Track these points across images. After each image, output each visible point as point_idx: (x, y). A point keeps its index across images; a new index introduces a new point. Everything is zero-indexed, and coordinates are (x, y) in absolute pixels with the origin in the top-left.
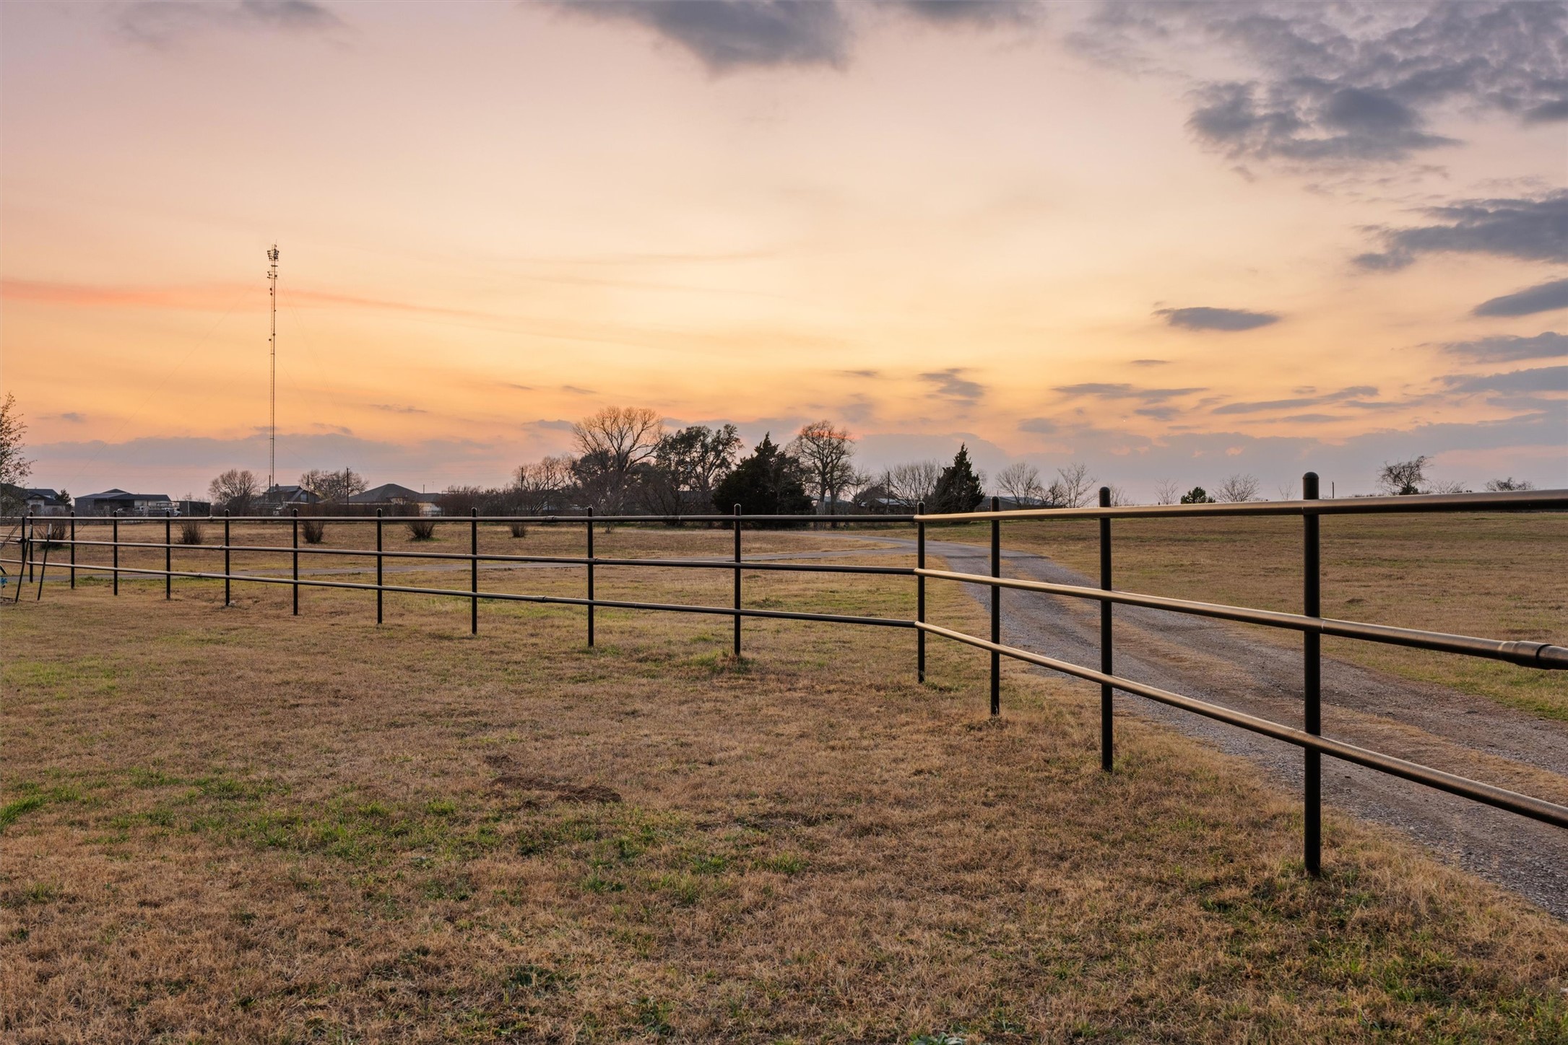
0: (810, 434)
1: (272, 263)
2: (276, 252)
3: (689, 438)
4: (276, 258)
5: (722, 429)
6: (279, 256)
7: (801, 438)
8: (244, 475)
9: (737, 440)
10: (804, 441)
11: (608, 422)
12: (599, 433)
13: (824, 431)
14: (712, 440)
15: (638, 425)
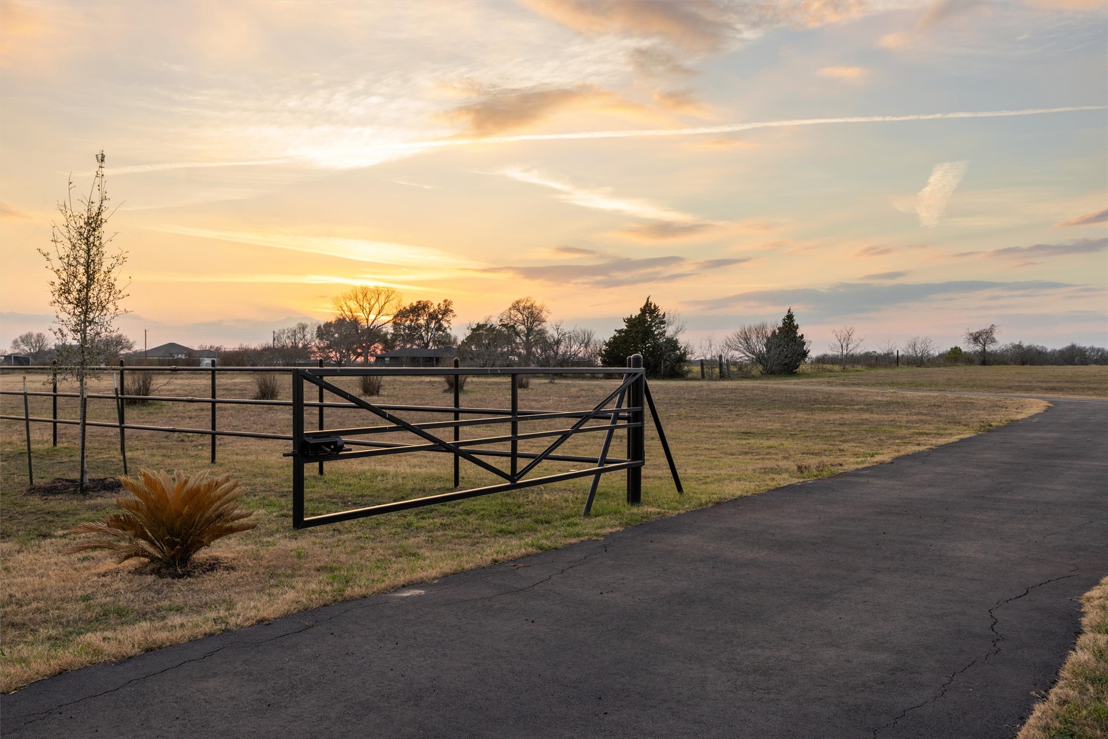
0: (516, 306)
1: (99, 164)
2: (103, 156)
3: (418, 309)
4: (102, 161)
5: (442, 303)
6: (105, 159)
7: (510, 309)
8: (39, 336)
9: (451, 311)
10: (512, 312)
11: (360, 296)
12: (353, 305)
13: (528, 304)
14: (434, 311)
15: (382, 299)
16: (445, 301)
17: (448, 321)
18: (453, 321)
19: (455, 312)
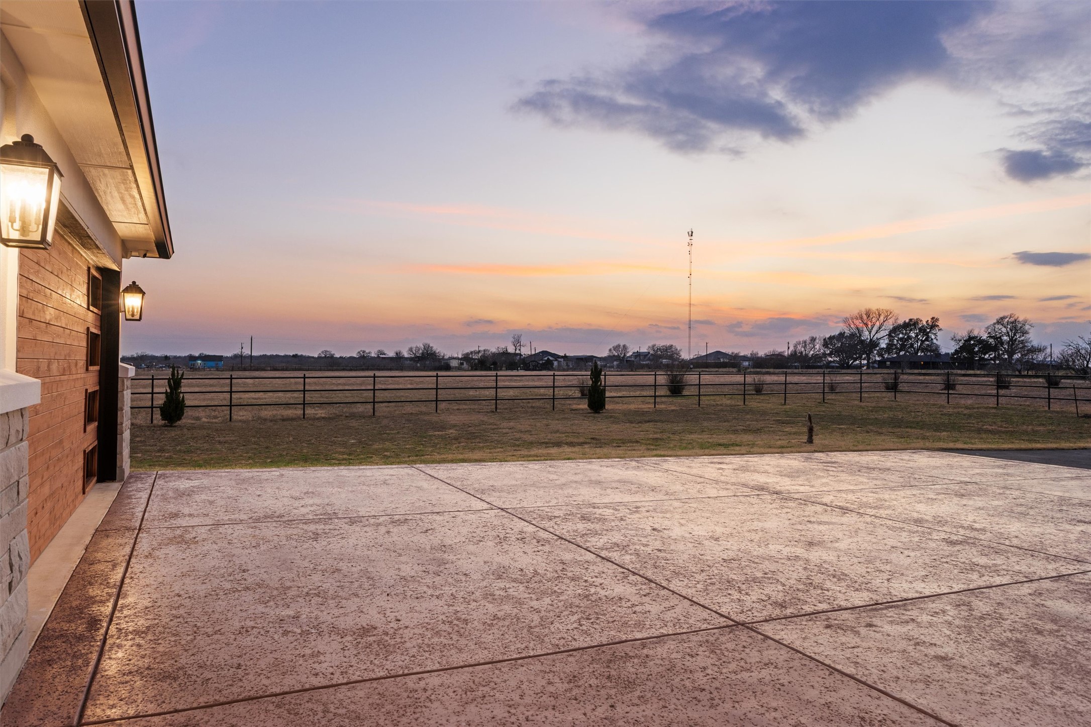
0: (1000, 321)
3: (911, 324)
4: (692, 235)
5: (930, 320)
7: (995, 324)
8: (624, 346)
9: (937, 326)
10: (997, 326)
11: (865, 317)
12: (859, 323)
13: (1012, 320)
14: (923, 326)
15: (882, 318)
16: (933, 318)
17: (935, 334)
18: (939, 333)
19: (941, 326)
